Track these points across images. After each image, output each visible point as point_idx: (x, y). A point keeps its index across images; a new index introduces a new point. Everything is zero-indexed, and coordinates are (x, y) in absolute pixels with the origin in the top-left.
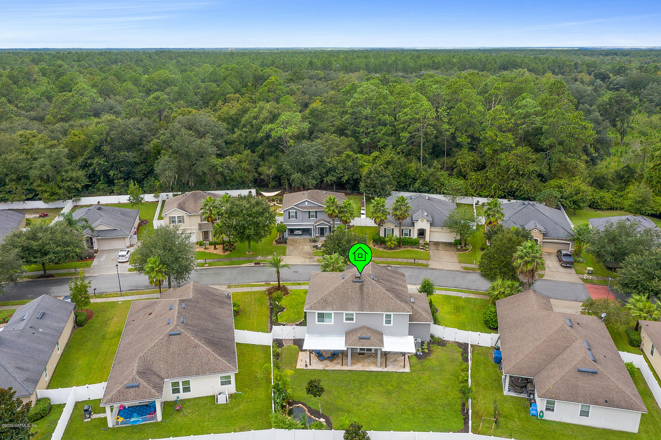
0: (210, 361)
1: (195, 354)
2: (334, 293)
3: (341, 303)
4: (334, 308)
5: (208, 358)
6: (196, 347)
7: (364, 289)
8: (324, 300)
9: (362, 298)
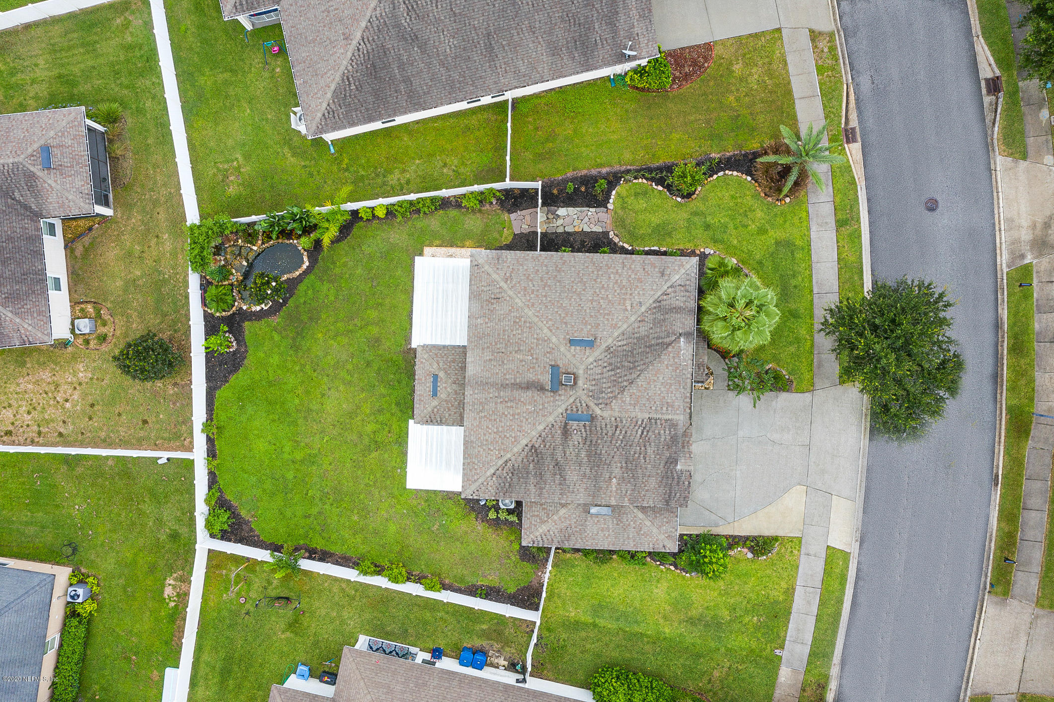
0: (322, 77)
1: (331, 42)
2: (520, 318)
3: (489, 335)
4: (477, 319)
5: (326, 73)
6: (346, 39)
7: (529, 393)
8: (498, 296)
9: (504, 386)
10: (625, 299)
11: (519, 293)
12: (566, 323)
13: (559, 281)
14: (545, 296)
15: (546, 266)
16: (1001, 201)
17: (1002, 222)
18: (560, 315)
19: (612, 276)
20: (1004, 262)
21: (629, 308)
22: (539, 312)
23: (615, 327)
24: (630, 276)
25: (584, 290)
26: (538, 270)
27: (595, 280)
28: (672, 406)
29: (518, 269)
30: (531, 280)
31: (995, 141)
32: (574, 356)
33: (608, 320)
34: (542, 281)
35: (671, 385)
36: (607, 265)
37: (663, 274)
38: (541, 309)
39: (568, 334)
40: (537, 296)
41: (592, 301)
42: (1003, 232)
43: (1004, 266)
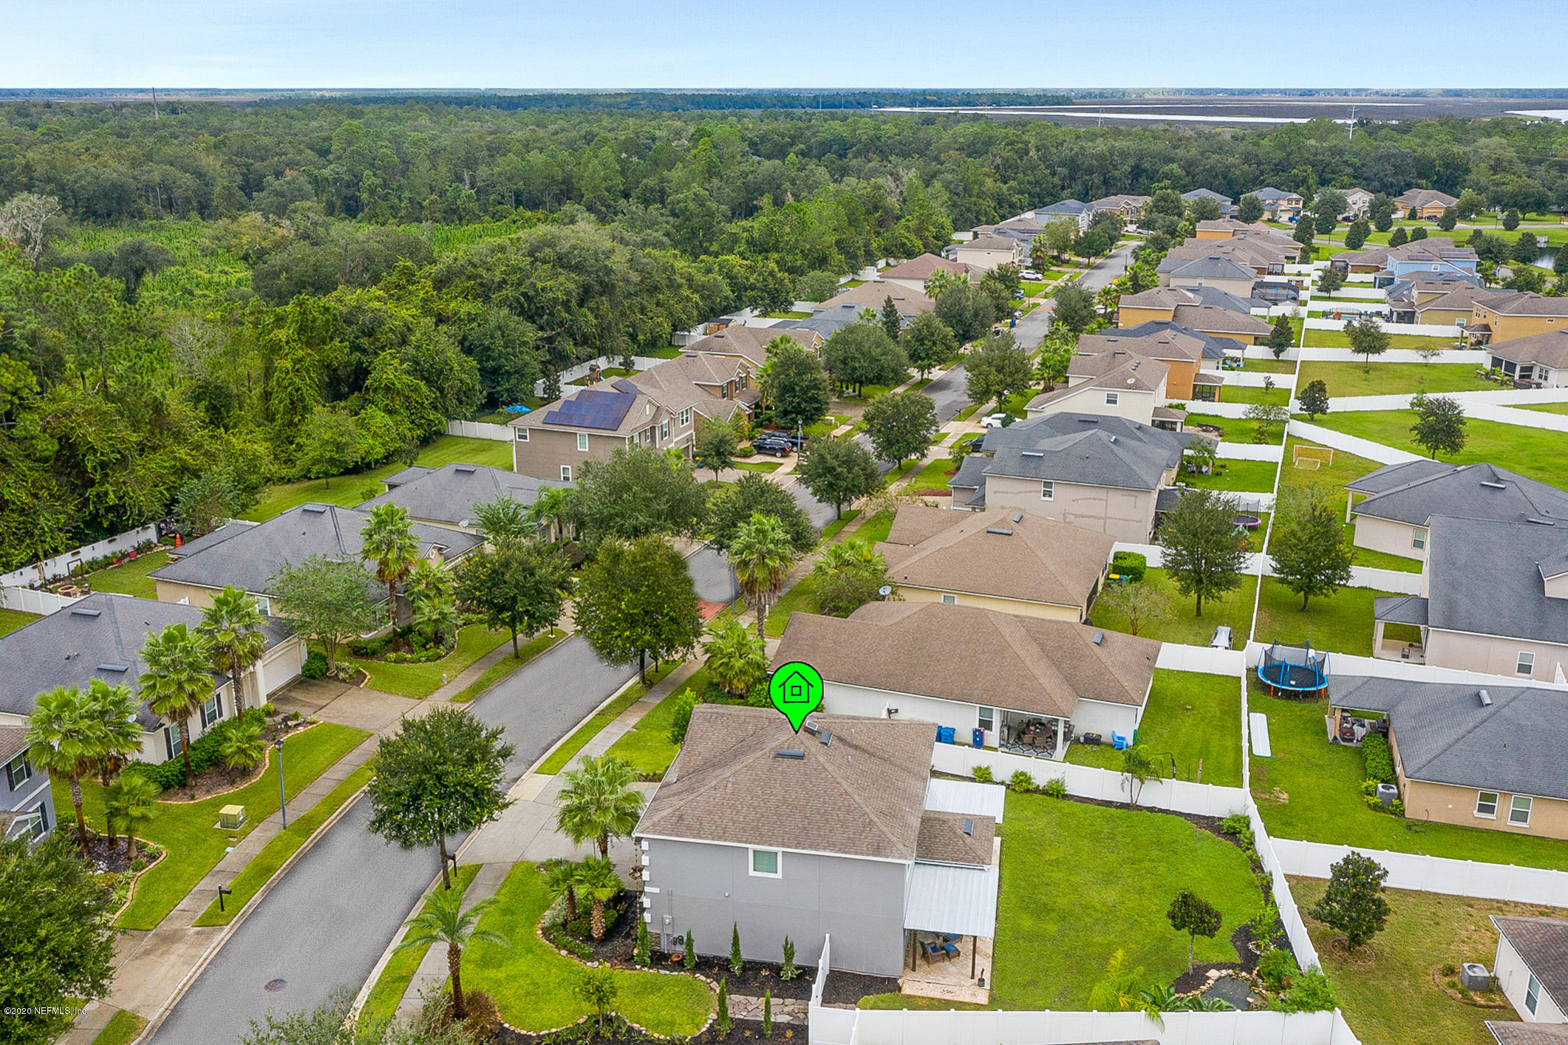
2: (857, 789)
3: (896, 796)
4: (910, 812)
7: (856, 743)
9: (883, 759)
10: (732, 793)
11: (856, 808)
12: (806, 774)
13: (806, 817)
14: (825, 803)
15: (820, 836)
16: (184, 981)
17: (198, 964)
18: (811, 783)
19: (741, 819)
20: (223, 934)
21: (730, 785)
22: (835, 788)
23: (749, 767)
24: (720, 818)
25: (778, 807)
26: (830, 831)
27: (762, 816)
28: (705, 719)
29: (854, 833)
30: (840, 821)
31: (144, 1034)
32: (802, 743)
33: (757, 775)
34: (827, 820)
35: (701, 738)
36: (745, 831)
37: (681, 817)
38: (832, 790)
39: (805, 764)
40: (834, 804)
41: (771, 794)
42: (205, 956)
43: (226, 931)
